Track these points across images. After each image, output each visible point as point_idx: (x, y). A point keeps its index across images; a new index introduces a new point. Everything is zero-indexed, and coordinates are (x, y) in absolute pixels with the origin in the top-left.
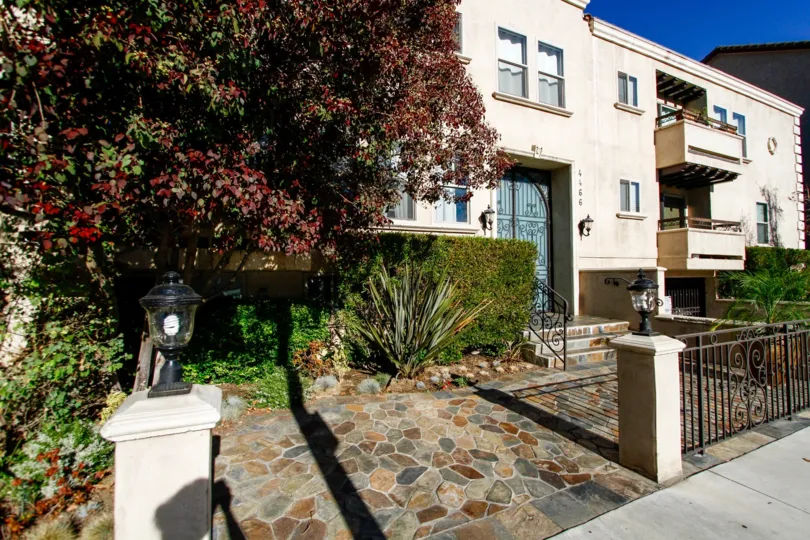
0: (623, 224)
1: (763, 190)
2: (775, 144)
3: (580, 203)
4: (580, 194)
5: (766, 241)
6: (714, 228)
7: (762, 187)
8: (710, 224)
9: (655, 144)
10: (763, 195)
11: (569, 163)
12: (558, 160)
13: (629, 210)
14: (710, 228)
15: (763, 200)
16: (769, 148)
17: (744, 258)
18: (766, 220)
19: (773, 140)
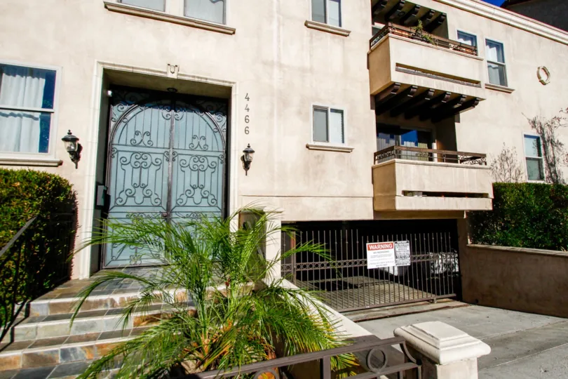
0: (318, 156)
1: (534, 122)
2: (548, 74)
3: (247, 131)
4: (247, 120)
5: (541, 178)
6: (462, 161)
7: (532, 118)
8: (456, 157)
9: (368, 68)
10: (534, 126)
11: (227, 84)
12: (209, 82)
13: (327, 140)
14: (456, 162)
15: (534, 132)
16: (539, 77)
17: (491, 196)
18: (540, 154)
19: (544, 69)
